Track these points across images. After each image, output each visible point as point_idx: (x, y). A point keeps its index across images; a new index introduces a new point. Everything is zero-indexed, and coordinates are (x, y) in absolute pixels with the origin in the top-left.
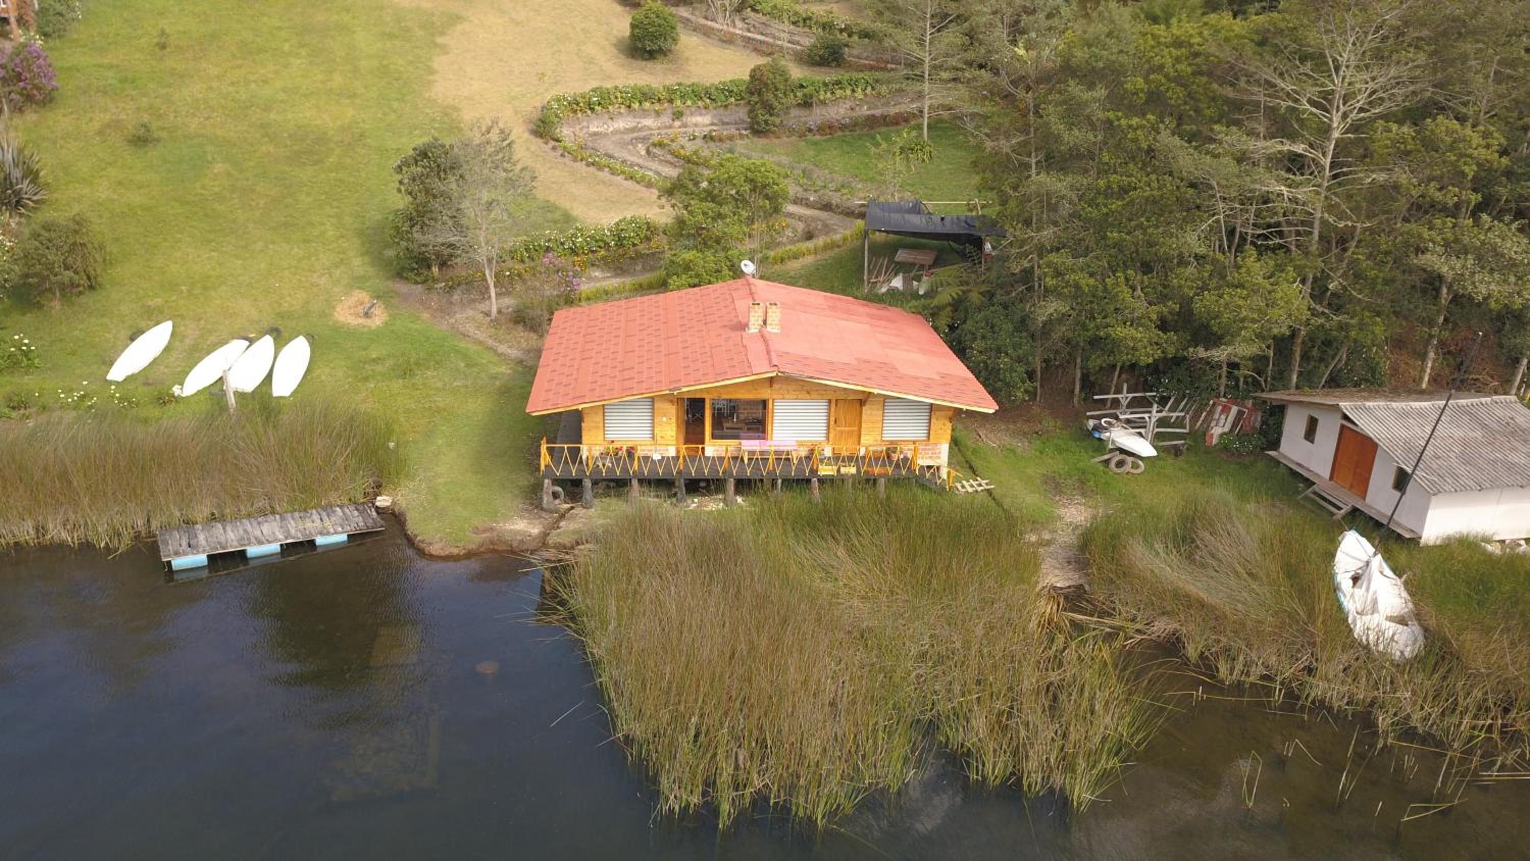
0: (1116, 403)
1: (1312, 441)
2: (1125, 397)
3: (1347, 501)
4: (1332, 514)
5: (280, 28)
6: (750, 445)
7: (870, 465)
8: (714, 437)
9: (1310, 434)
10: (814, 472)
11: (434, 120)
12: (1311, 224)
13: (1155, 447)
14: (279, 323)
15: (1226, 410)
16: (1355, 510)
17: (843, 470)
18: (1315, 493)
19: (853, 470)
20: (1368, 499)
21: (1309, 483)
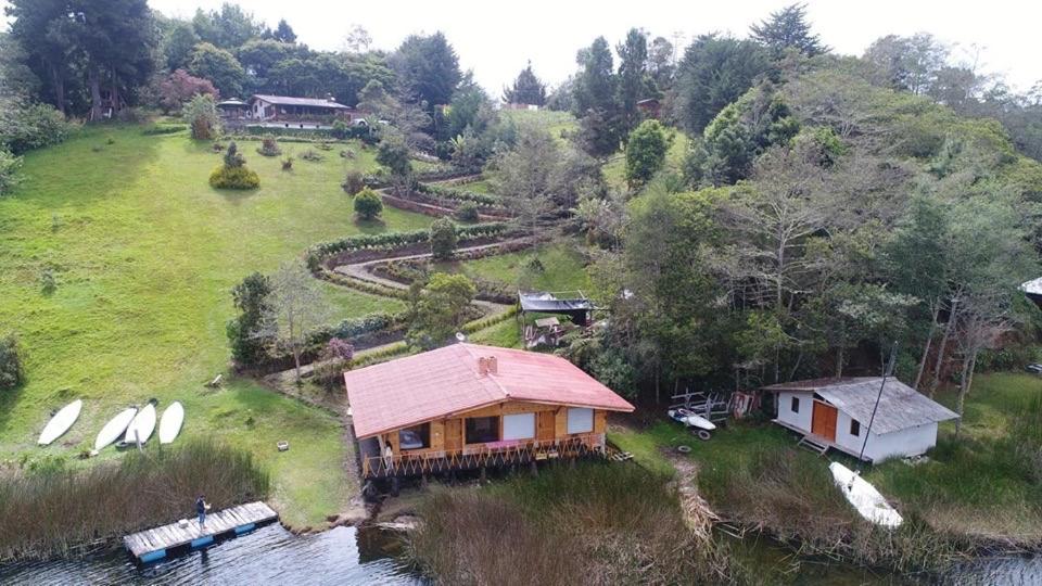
0: (682, 400)
1: (797, 411)
2: (687, 396)
3: (826, 444)
4: (820, 452)
5: (133, 211)
6: (491, 446)
7: (566, 450)
8: (467, 443)
9: (795, 407)
10: (533, 458)
11: (240, 262)
12: (775, 293)
13: (714, 423)
14: (155, 396)
15: (742, 398)
16: (831, 448)
17: (551, 455)
18: (806, 441)
19: (556, 455)
20: (837, 441)
21: (801, 436)
